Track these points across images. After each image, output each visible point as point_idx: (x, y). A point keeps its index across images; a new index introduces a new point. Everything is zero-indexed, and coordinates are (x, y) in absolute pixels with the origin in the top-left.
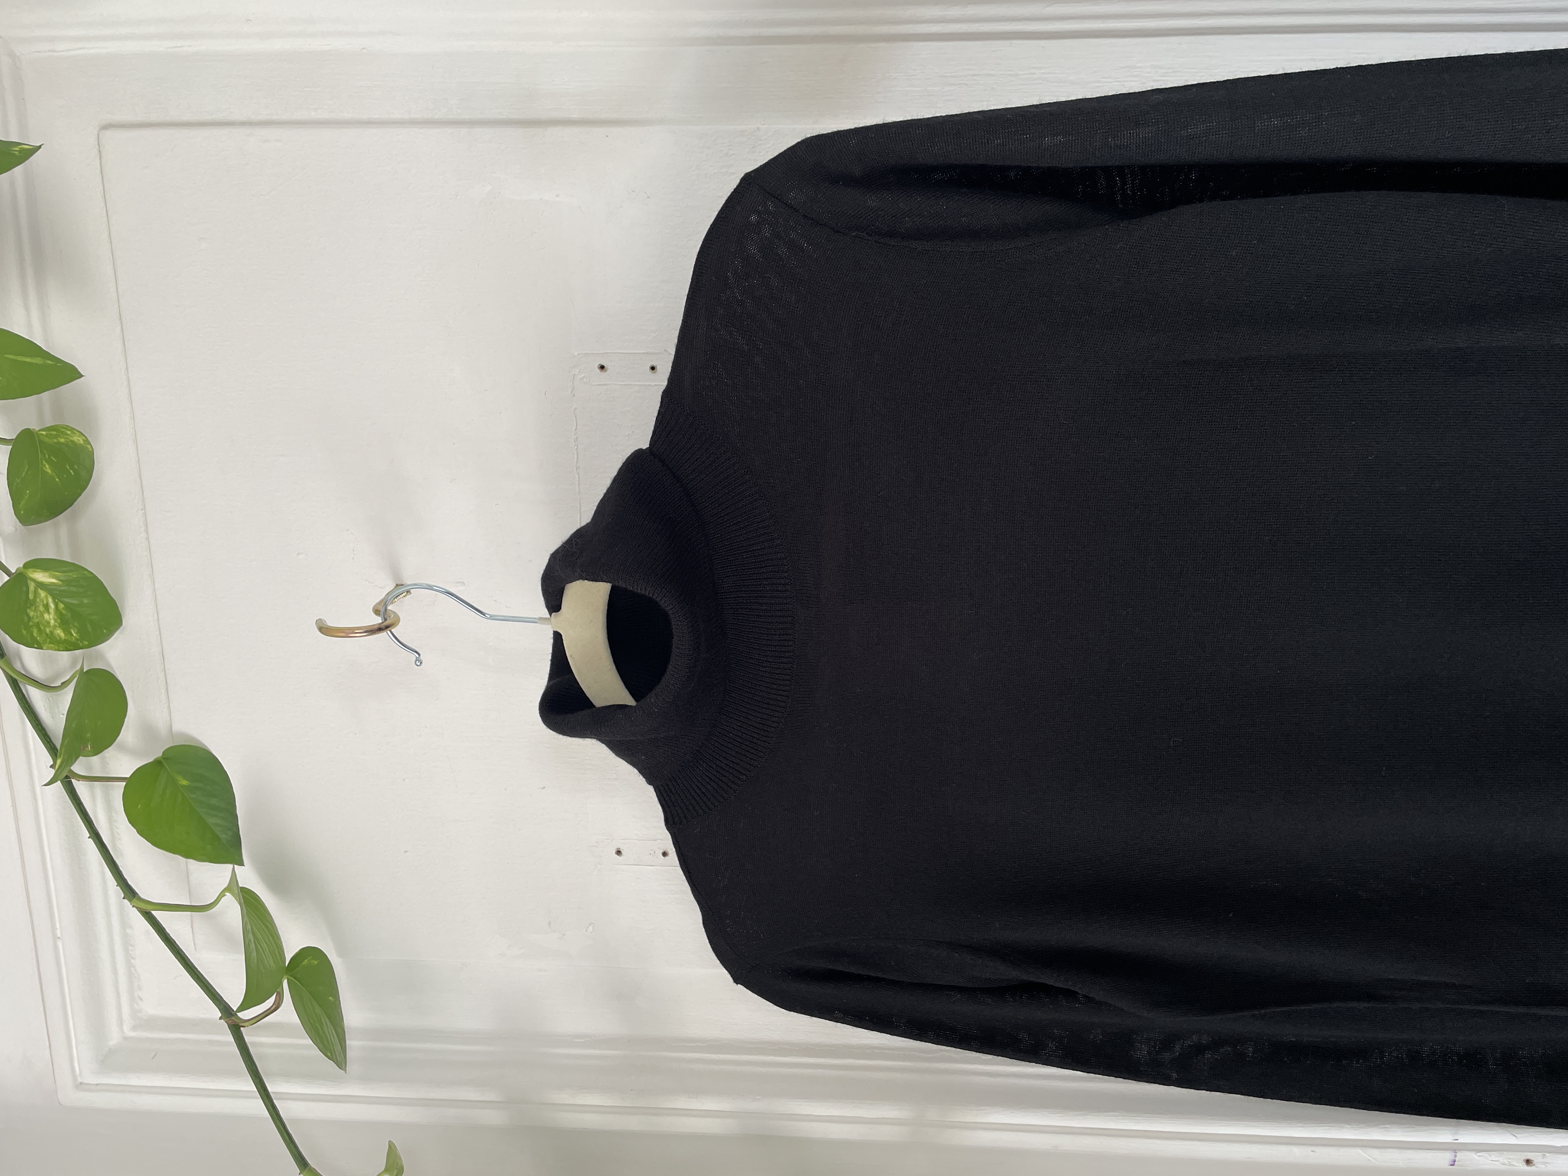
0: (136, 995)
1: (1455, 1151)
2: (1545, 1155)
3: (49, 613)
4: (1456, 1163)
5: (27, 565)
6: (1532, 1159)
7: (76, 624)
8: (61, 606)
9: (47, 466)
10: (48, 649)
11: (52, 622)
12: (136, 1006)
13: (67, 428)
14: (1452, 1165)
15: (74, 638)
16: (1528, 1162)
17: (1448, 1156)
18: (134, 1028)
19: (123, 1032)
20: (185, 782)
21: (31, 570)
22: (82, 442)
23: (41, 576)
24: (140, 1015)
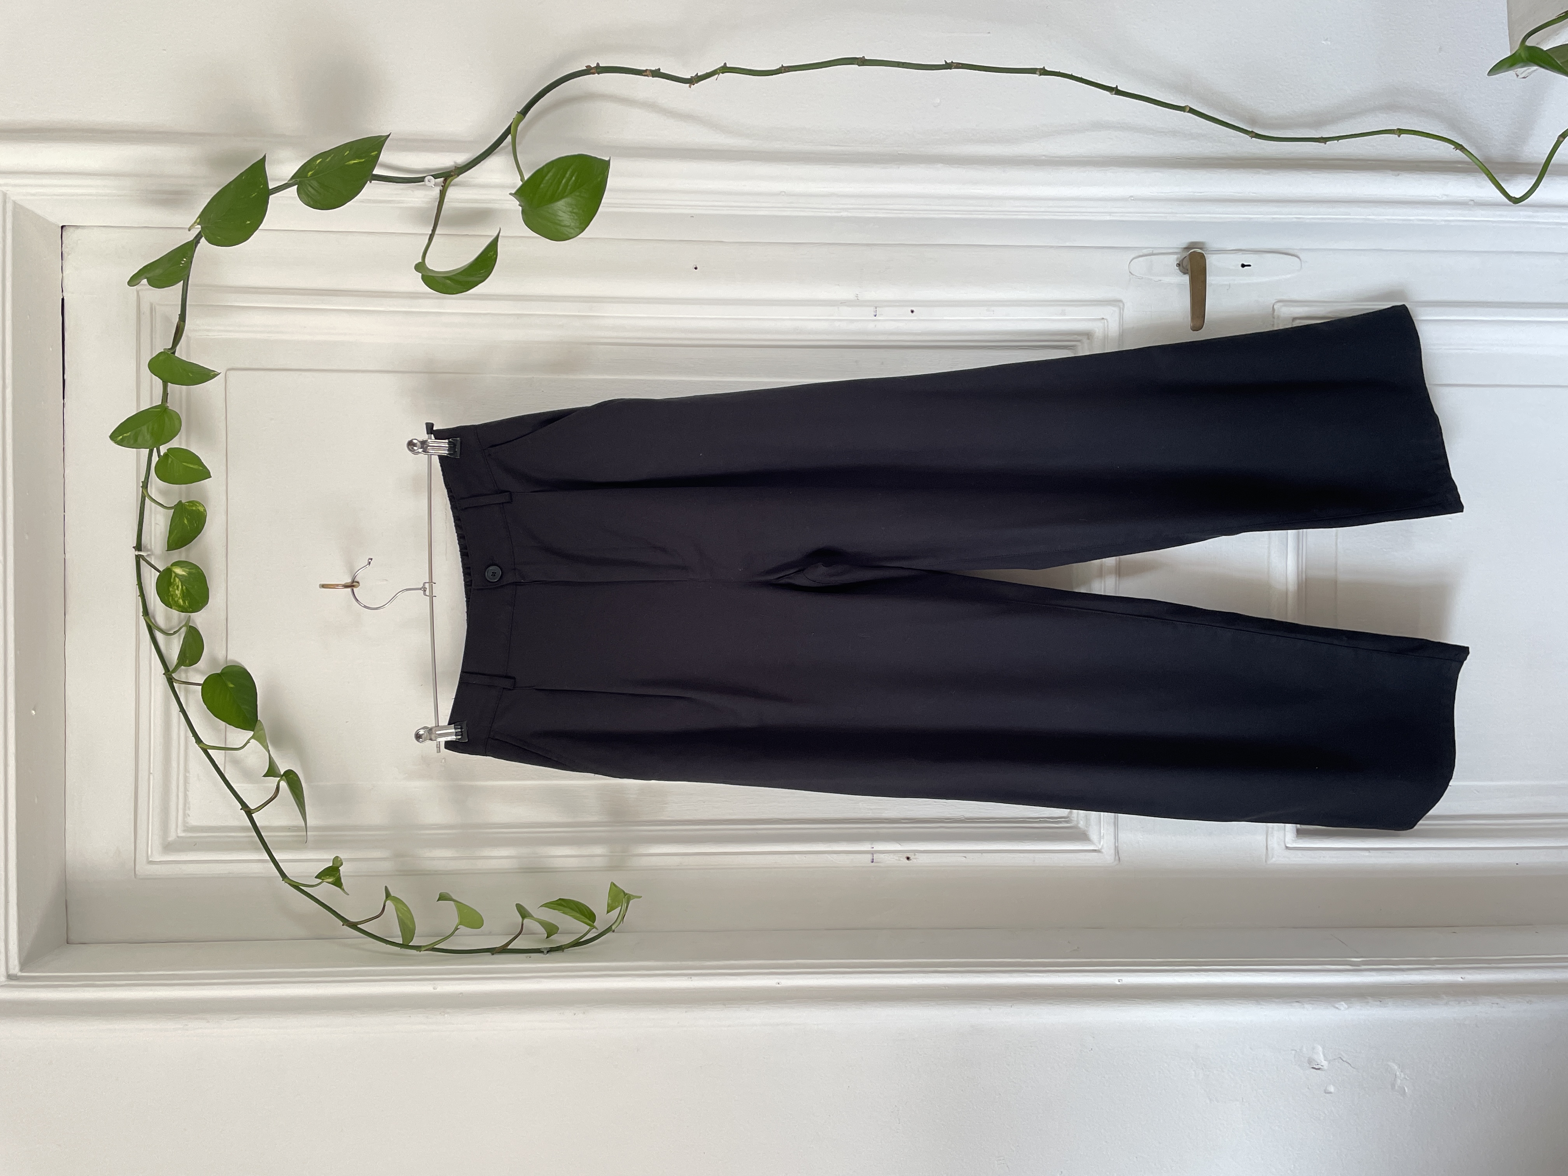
0: (187, 812)
1: (873, 854)
2: (915, 854)
3: (178, 590)
4: (874, 860)
5: (173, 565)
6: (910, 856)
7: (189, 599)
8: (184, 587)
9: (186, 520)
10: (175, 609)
11: (179, 595)
12: (186, 819)
13: (197, 502)
14: (872, 862)
15: (186, 606)
16: (908, 858)
17: (869, 856)
19: (178, 834)
20: (232, 686)
21: (174, 567)
22: (203, 510)
23: (179, 571)
24: (187, 825)
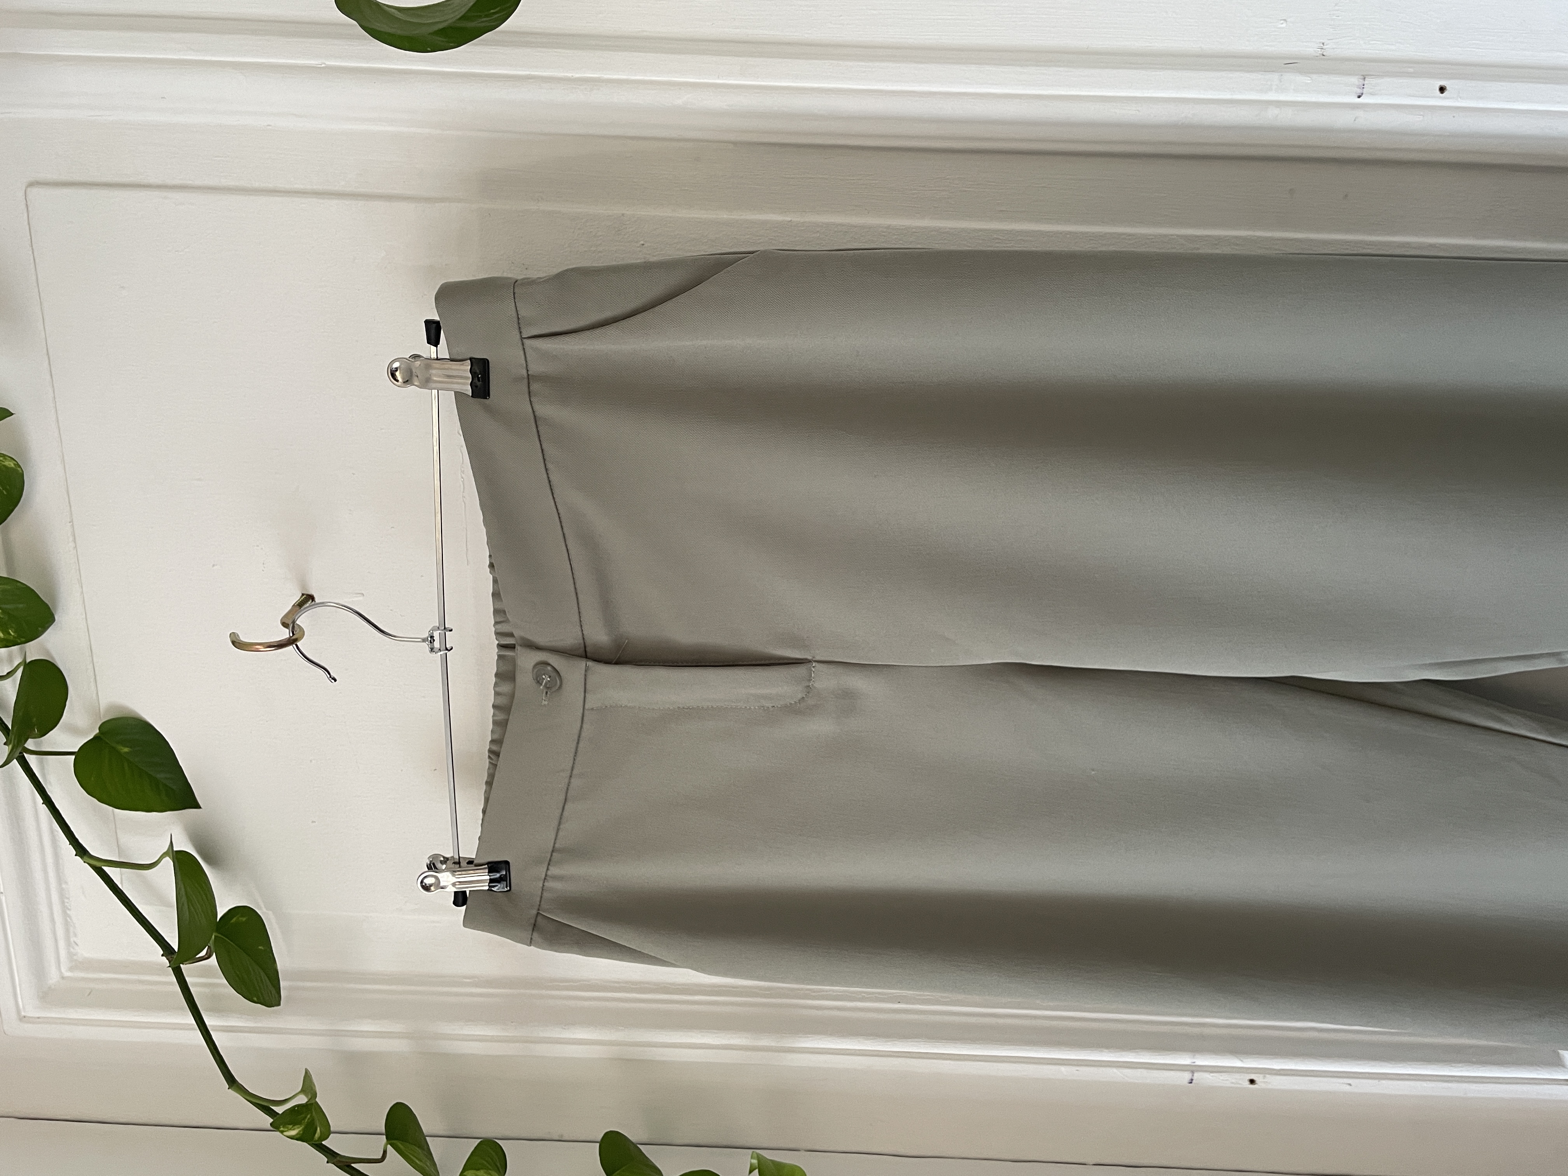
0: (72, 940)
1: (1193, 1072)
2: (1264, 1077)
4: (1194, 1081)
6: (1255, 1079)
7: (11, 626)
12: (72, 950)
14: (1191, 1083)
15: (11, 637)
16: (1252, 1082)
18: (71, 969)
19: (62, 972)
20: (124, 750)
22: (13, 466)
24: (75, 957)
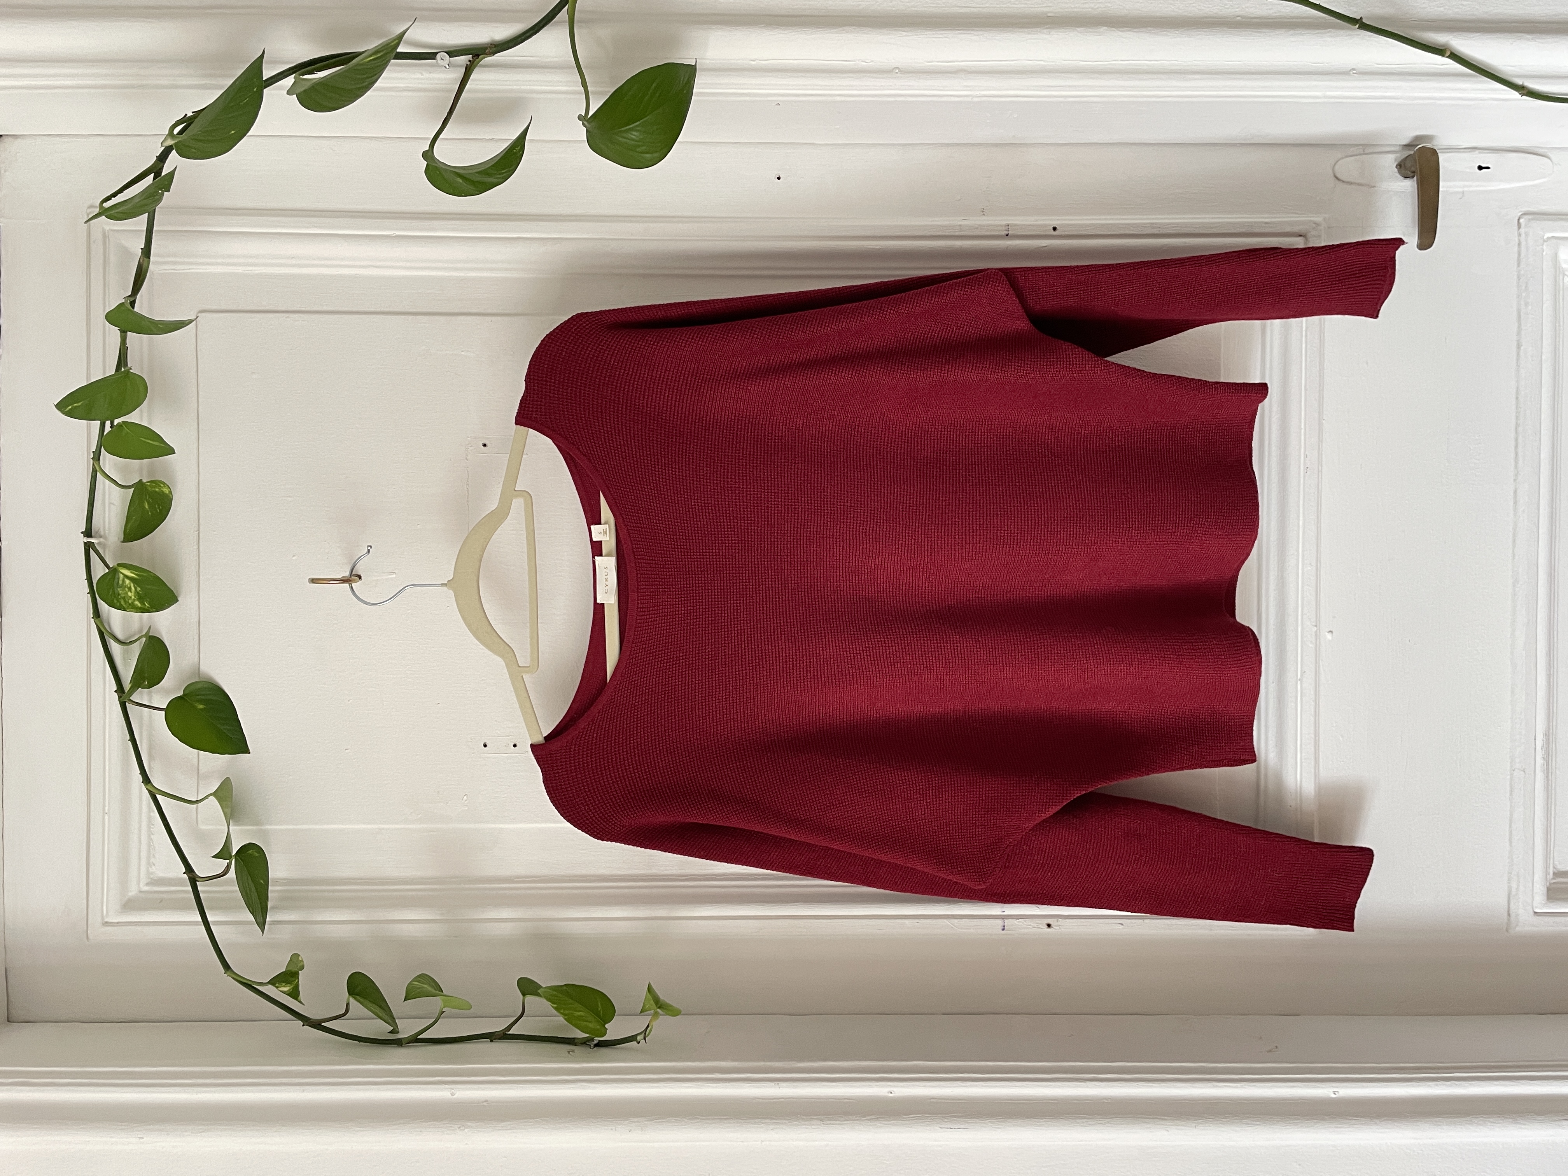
1: (1004, 919)
2: (1057, 921)
4: (1006, 927)
7: (147, 596)
9: (147, 503)
11: (133, 597)
12: (150, 869)
13: (161, 482)
14: (1003, 930)
15: (143, 606)
16: (1049, 925)
17: (1000, 922)
18: (147, 884)
19: (140, 887)
20: (202, 707)
21: (121, 568)
22: (167, 492)
24: (152, 876)
